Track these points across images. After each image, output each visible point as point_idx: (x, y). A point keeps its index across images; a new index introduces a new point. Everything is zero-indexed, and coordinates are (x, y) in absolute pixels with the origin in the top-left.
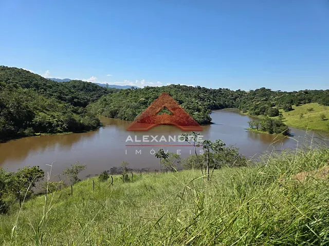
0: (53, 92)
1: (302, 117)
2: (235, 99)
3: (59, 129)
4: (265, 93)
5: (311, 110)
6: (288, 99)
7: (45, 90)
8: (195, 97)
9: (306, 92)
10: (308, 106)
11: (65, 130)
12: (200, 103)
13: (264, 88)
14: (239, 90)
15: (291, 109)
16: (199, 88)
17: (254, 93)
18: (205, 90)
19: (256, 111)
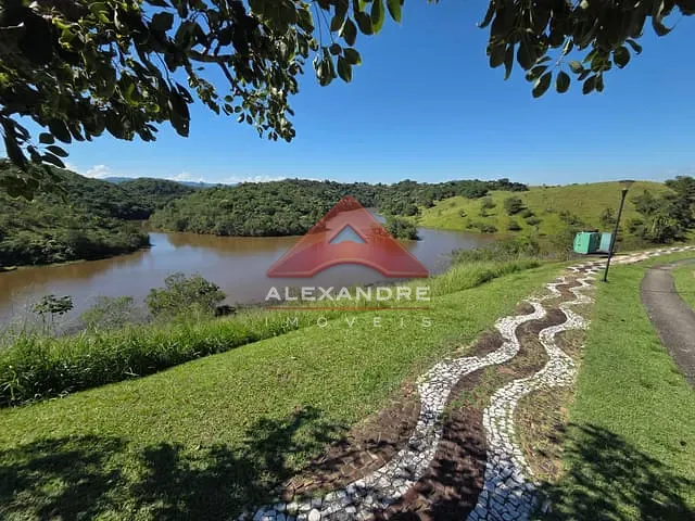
0: (93, 197)
1: (440, 214)
2: (373, 196)
3: (57, 256)
4: (409, 186)
5: (453, 205)
6: (430, 193)
7: (81, 195)
8: (319, 195)
9: (453, 184)
10: (452, 200)
11: (70, 258)
12: (320, 203)
13: (408, 181)
14: (380, 184)
15: (432, 205)
16: (328, 182)
17: (396, 187)
18: (336, 185)
19: (393, 209)
